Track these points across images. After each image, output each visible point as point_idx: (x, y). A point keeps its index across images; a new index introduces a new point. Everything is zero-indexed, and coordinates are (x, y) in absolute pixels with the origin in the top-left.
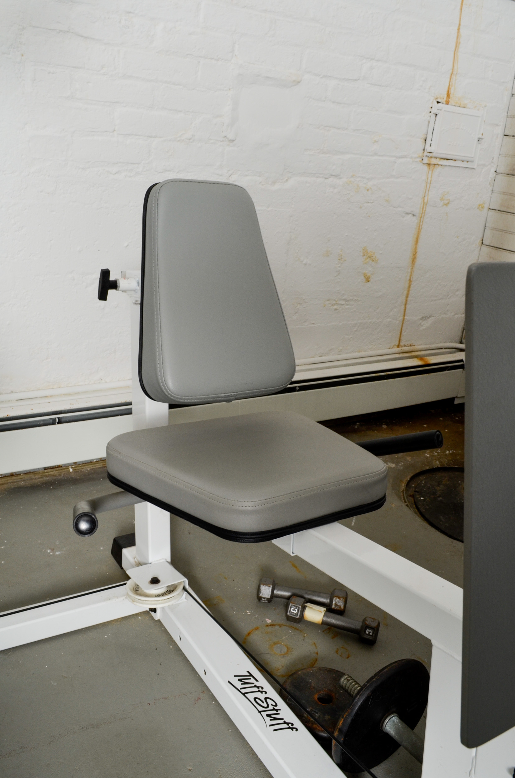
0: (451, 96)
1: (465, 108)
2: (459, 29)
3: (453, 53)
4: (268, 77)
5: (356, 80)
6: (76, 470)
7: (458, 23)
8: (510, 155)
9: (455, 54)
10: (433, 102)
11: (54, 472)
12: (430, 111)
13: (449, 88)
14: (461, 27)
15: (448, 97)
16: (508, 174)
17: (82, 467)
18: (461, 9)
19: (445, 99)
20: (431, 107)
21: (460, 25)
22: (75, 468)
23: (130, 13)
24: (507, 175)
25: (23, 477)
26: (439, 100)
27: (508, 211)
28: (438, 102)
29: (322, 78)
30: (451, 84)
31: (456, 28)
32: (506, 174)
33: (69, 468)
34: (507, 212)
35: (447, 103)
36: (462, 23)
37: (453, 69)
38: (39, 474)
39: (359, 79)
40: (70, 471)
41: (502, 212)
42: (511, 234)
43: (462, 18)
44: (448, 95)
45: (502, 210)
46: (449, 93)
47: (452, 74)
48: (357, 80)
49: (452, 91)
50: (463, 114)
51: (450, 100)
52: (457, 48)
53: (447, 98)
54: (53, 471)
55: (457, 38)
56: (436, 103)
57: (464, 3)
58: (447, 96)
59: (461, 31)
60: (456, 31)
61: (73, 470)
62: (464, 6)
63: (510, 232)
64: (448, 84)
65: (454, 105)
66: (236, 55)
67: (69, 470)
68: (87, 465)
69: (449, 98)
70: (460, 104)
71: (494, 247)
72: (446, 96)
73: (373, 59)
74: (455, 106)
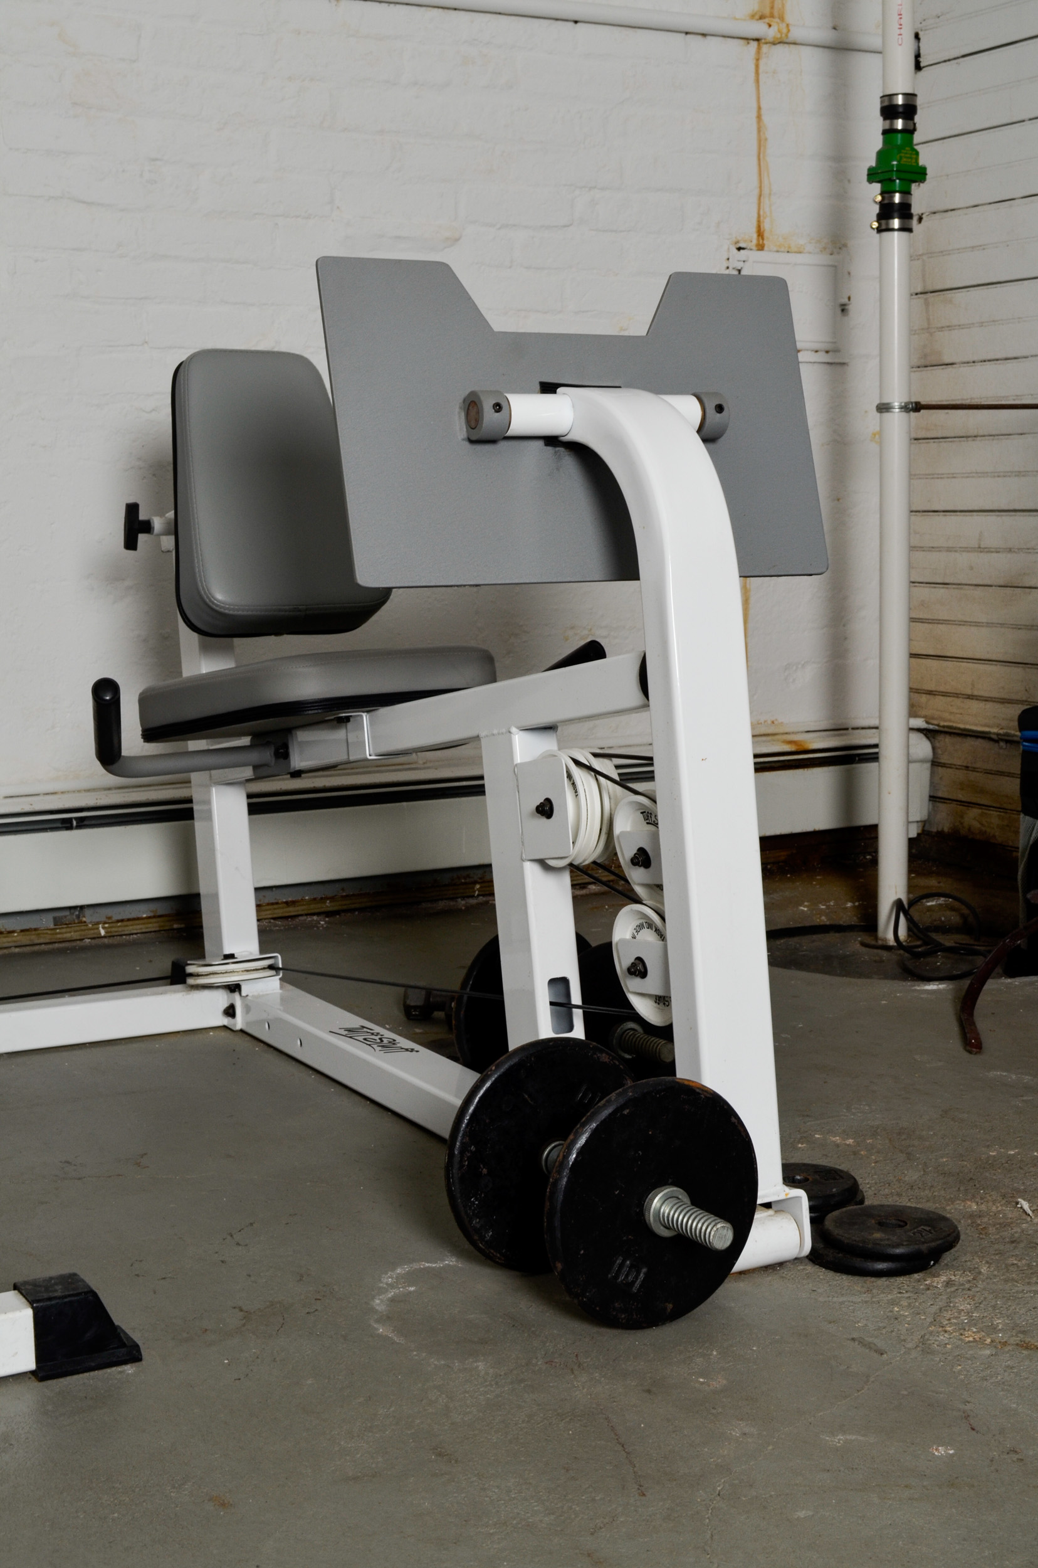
0: (766, 235)
1: (800, 253)
2: (759, 117)
3: (755, 159)
4: (398, 237)
5: (565, 226)
6: (111, 932)
7: (755, 105)
8: (915, 331)
9: (759, 160)
10: (729, 249)
11: (72, 933)
12: (727, 266)
13: (759, 221)
14: (763, 112)
15: (760, 238)
16: (919, 367)
17: (123, 929)
18: (757, 81)
19: (755, 242)
20: (727, 258)
21: (759, 108)
22: (109, 930)
23: (156, 160)
24: (917, 369)
25: (18, 938)
26: (742, 245)
27: (929, 436)
28: (739, 249)
29: (499, 229)
30: (761, 213)
31: (754, 114)
32: (916, 367)
33: (98, 928)
34: (928, 439)
35: (761, 247)
36: (763, 105)
37: (760, 187)
38: (45, 935)
39: (571, 225)
40: (100, 934)
41: (920, 441)
42: (941, 478)
43: (761, 96)
44: (760, 234)
45: (920, 437)
46: (762, 230)
47: (760, 196)
48: (568, 226)
49: (766, 226)
50: (795, 264)
51: (765, 242)
52: (762, 148)
53: (758, 240)
54: (70, 932)
55: (759, 130)
56: (736, 251)
57: (761, 71)
58: (759, 236)
59: (765, 118)
60: (754, 120)
61: (106, 932)
62: (761, 76)
63: (938, 474)
64: (756, 215)
65: (775, 249)
66: (338, 208)
67: (100, 931)
68: (132, 925)
69: (763, 239)
70: (789, 247)
71: (919, 511)
72: (755, 236)
73: (595, 187)
74: (778, 251)
